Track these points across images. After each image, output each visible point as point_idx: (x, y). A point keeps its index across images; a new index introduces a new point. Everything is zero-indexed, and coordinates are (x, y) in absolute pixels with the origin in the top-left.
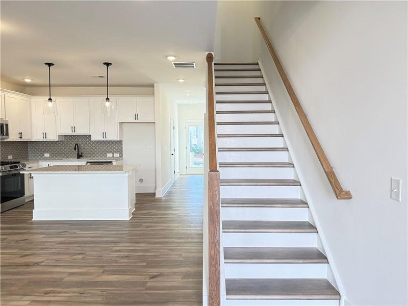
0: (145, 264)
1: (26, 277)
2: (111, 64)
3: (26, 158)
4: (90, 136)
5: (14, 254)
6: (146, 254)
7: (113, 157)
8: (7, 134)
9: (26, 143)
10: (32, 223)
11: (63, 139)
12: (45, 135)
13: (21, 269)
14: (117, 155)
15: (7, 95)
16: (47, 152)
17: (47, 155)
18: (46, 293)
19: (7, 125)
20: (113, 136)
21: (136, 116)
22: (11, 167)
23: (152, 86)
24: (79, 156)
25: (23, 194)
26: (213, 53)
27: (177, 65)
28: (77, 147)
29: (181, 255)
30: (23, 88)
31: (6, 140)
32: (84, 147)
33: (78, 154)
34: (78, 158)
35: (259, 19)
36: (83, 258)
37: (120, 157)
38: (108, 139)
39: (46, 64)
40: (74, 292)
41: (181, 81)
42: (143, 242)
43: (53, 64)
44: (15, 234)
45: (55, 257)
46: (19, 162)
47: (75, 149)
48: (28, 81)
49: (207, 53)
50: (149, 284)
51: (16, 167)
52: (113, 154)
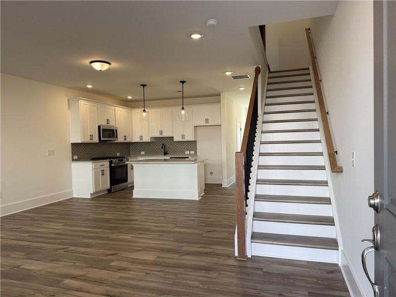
0: (204, 225)
1: (129, 226)
2: (185, 82)
3: (129, 155)
4: (173, 137)
5: (121, 214)
6: (206, 220)
7: (190, 154)
8: (117, 137)
9: (129, 144)
10: (132, 199)
11: (154, 141)
12: (141, 137)
13: (126, 222)
14: (192, 152)
15: (117, 108)
16: (143, 151)
17: (143, 153)
18: (140, 234)
19: (116, 130)
20: (189, 137)
21: (207, 121)
22: (119, 160)
23: (219, 95)
24: (165, 154)
25: (126, 181)
26: (260, 66)
27: (235, 78)
28: (164, 146)
29: (231, 222)
30: (127, 104)
31: (116, 142)
32: (169, 146)
33: (165, 152)
34: (165, 155)
35: (309, 29)
36: (164, 219)
37: (195, 154)
38: (186, 139)
39: (141, 85)
40: (157, 235)
41: (242, 89)
42: (205, 213)
43: (146, 85)
44: (122, 204)
45: (146, 217)
46: (124, 157)
47: (162, 148)
48: (130, 97)
49: (255, 67)
50: (204, 235)
51: (122, 160)
52: (190, 151)
